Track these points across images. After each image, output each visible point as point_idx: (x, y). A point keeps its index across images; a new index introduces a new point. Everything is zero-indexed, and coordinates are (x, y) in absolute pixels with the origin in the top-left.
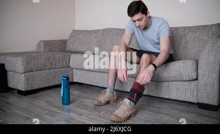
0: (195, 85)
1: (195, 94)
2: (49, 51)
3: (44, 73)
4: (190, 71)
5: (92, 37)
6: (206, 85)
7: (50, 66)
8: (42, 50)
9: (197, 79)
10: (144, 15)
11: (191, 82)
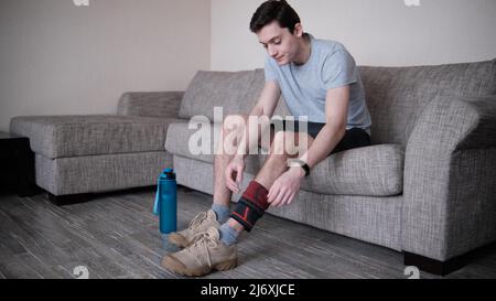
0: (396, 208)
1: (397, 229)
2: (140, 115)
3: (102, 160)
4: (382, 173)
5: (231, 86)
6: (418, 209)
7: (118, 146)
8: (125, 112)
9: (401, 194)
10: (286, 30)
11: (390, 199)
